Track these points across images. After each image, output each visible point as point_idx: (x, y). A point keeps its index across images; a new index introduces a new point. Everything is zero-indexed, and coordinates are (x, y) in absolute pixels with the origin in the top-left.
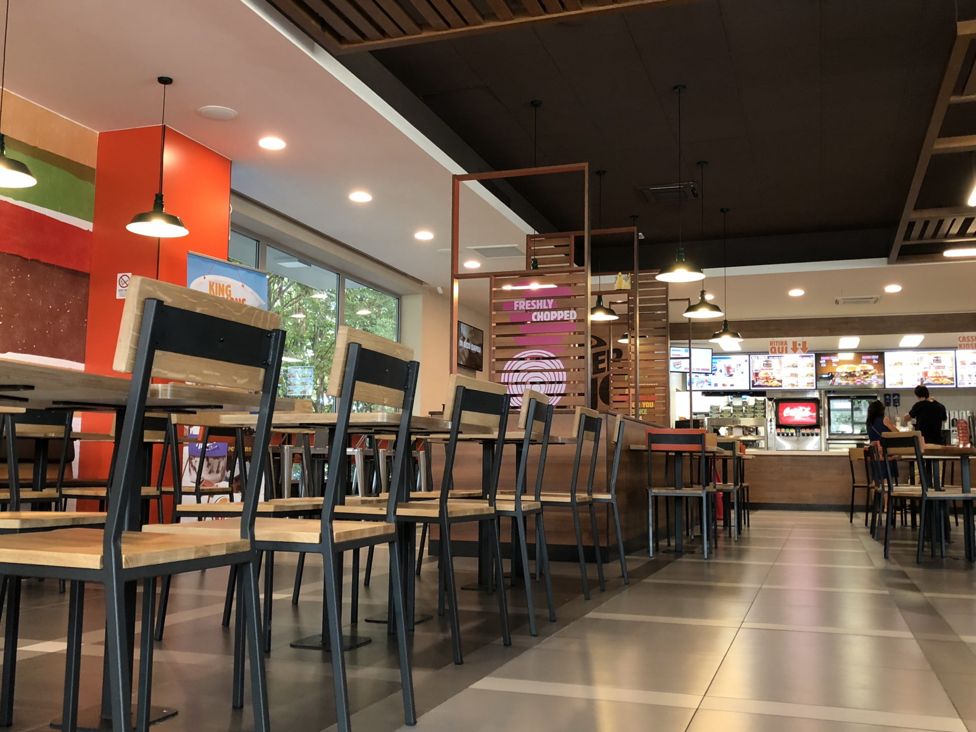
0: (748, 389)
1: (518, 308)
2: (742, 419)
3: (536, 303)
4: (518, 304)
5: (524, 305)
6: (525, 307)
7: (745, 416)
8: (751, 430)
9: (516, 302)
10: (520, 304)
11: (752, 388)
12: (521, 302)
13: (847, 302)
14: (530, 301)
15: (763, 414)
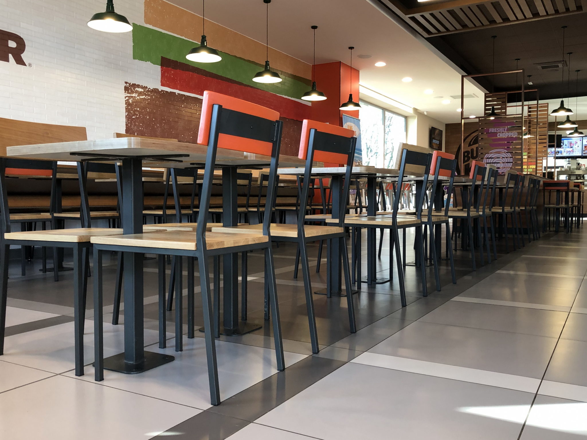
0: (581, 155)
1: (491, 131)
2: (576, 171)
3: (499, 129)
4: (491, 130)
5: (494, 130)
6: (494, 131)
8: (581, 176)
9: (490, 129)
10: (492, 130)
11: (583, 155)
12: (492, 129)
14: (496, 129)
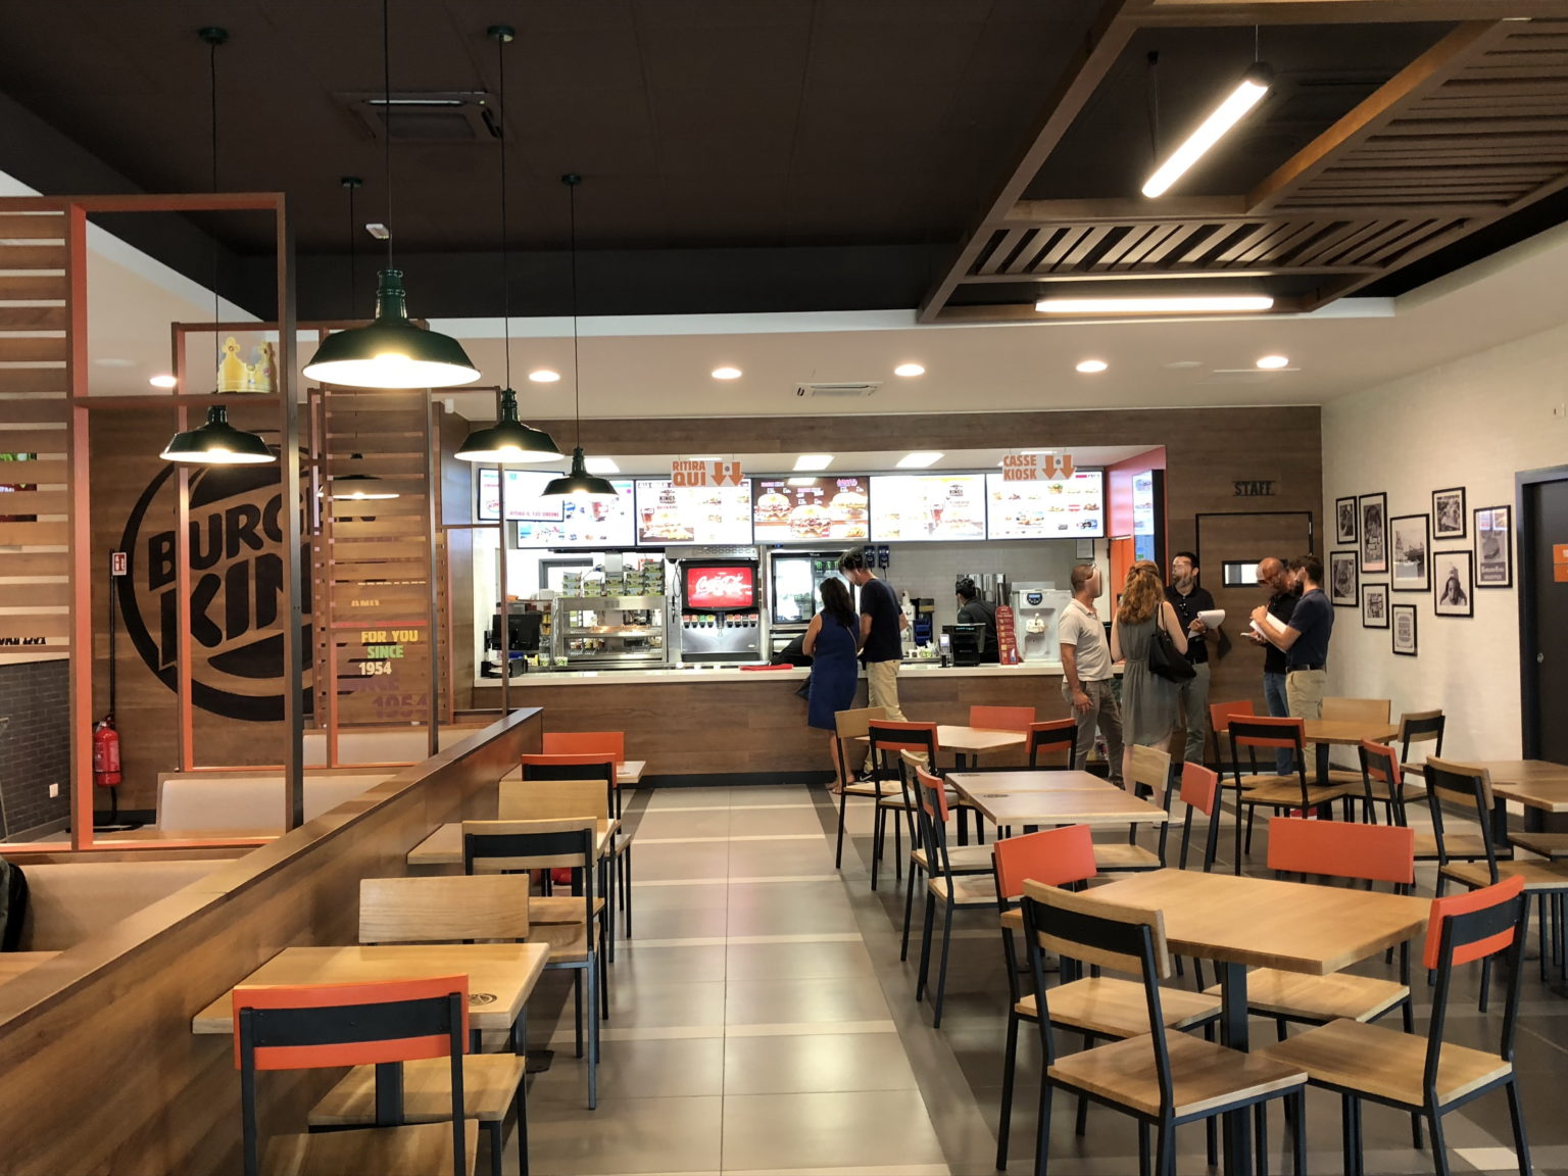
0: (633, 542)
2: (622, 598)
7: (626, 594)
11: (639, 542)
13: (818, 392)
15: (659, 589)
